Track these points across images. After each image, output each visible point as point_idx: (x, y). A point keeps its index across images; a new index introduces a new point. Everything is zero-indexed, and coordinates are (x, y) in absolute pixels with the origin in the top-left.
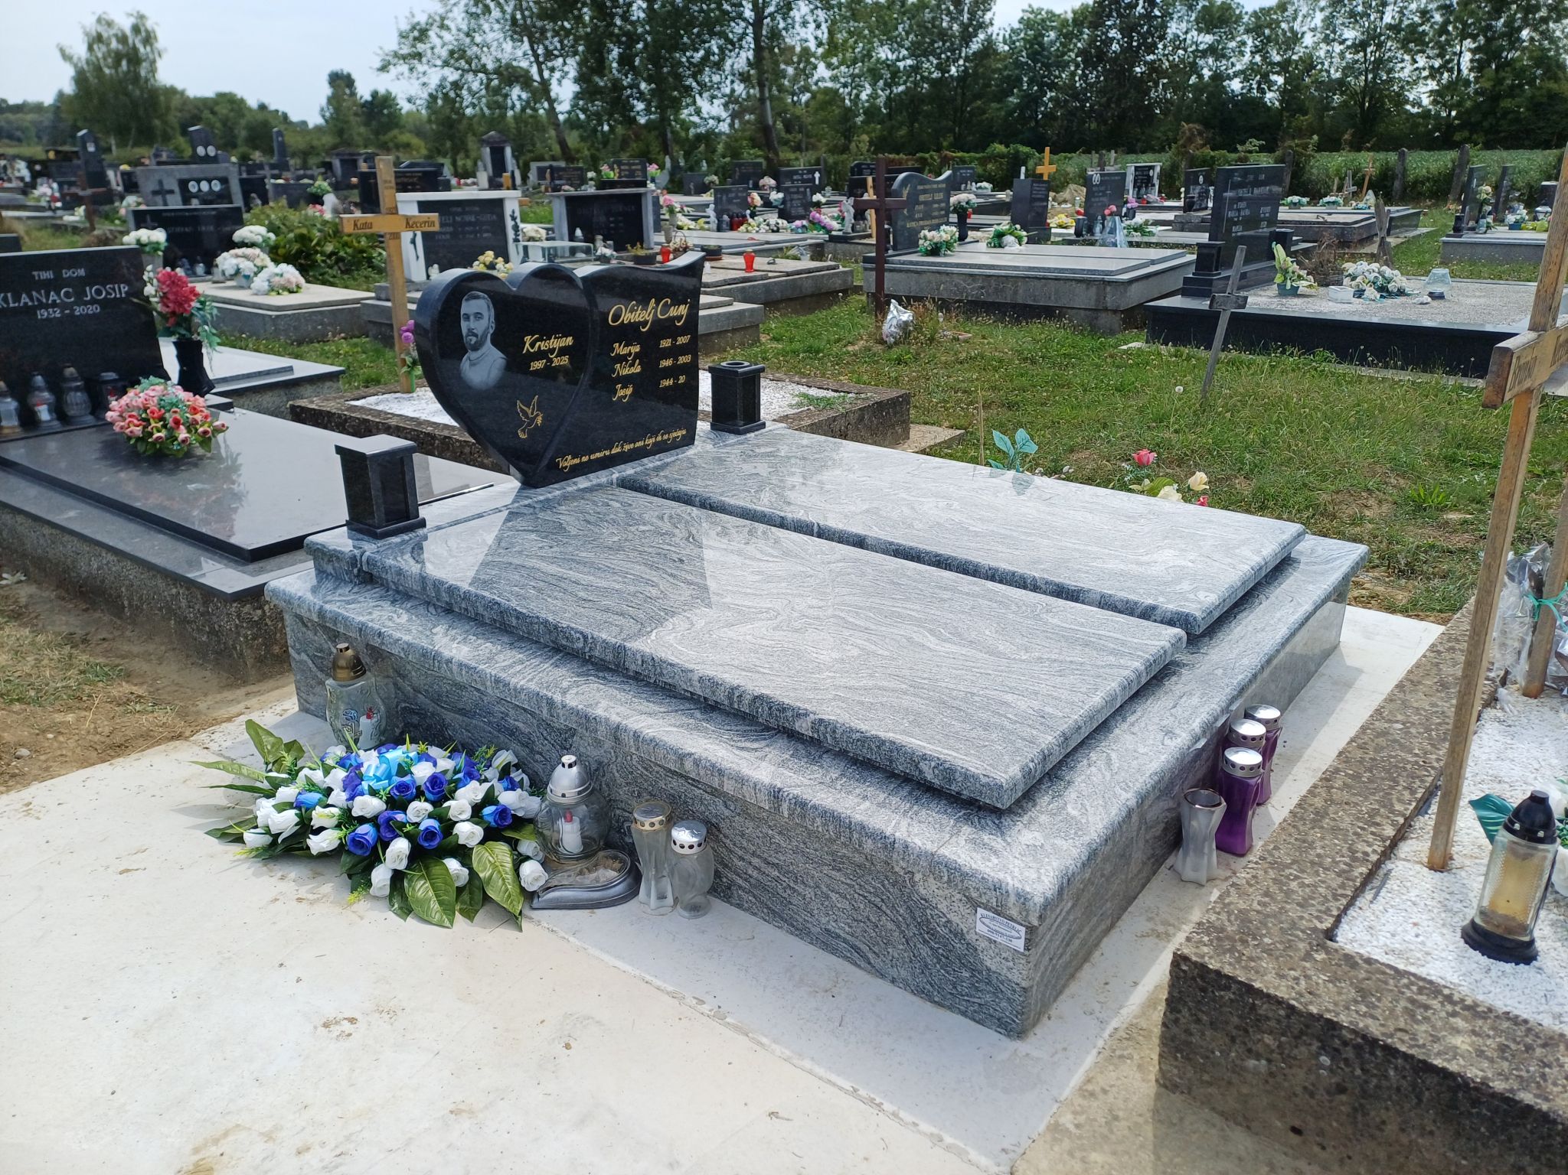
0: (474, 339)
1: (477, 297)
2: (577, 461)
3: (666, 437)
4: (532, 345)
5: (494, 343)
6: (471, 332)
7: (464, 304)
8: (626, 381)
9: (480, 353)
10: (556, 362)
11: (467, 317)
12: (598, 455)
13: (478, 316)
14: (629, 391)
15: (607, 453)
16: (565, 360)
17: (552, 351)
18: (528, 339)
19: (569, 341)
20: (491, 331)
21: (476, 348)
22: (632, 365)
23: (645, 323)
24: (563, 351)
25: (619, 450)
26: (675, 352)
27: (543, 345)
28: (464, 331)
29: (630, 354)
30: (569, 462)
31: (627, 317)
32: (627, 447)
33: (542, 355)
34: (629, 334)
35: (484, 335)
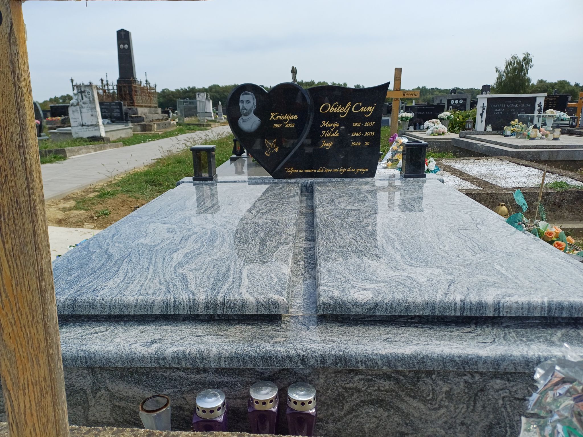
0: (245, 111)
1: (248, 94)
2: (296, 171)
3: (353, 170)
4: (275, 117)
5: (255, 113)
6: (244, 108)
7: (241, 96)
8: (328, 139)
9: (247, 117)
10: (287, 126)
11: (243, 102)
12: (309, 171)
13: (248, 102)
14: (330, 145)
15: (315, 171)
16: (293, 125)
17: (286, 121)
18: (273, 114)
19: (296, 117)
20: (254, 109)
22: (334, 132)
23: (343, 113)
24: (291, 121)
25: (322, 171)
26: (363, 129)
27: (281, 118)
28: (241, 107)
29: (332, 127)
30: (292, 171)
31: (331, 109)
32: (327, 171)
33: (279, 121)
34: (333, 117)
35: (251, 110)
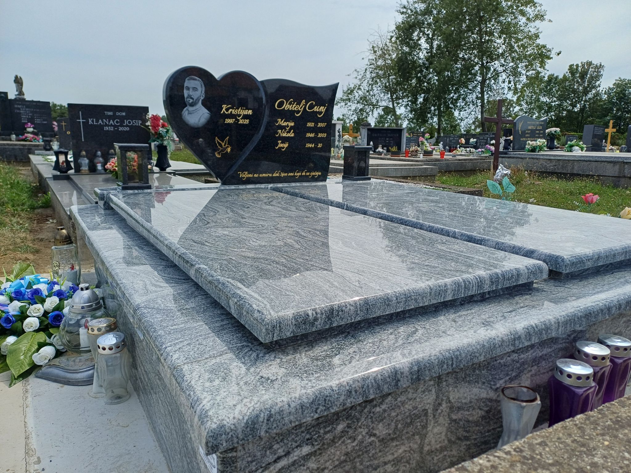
0: (191, 101)
1: (195, 80)
2: (250, 176)
3: (308, 174)
4: (227, 110)
5: (204, 104)
6: (190, 97)
7: (187, 81)
8: (284, 140)
9: (194, 108)
10: (241, 122)
11: (188, 89)
12: (264, 175)
13: (195, 89)
14: (286, 145)
15: (270, 175)
16: (247, 122)
17: (239, 115)
18: (224, 107)
19: (250, 112)
20: (202, 98)
21: (192, 105)
22: (289, 132)
23: (298, 112)
24: (245, 117)
25: (278, 175)
26: (316, 130)
27: (234, 112)
28: (186, 95)
29: (288, 126)
30: (245, 175)
31: (287, 106)
32: (283, 175)
33: (231, 116)
34: (289, 115)
35: (198, 99)
